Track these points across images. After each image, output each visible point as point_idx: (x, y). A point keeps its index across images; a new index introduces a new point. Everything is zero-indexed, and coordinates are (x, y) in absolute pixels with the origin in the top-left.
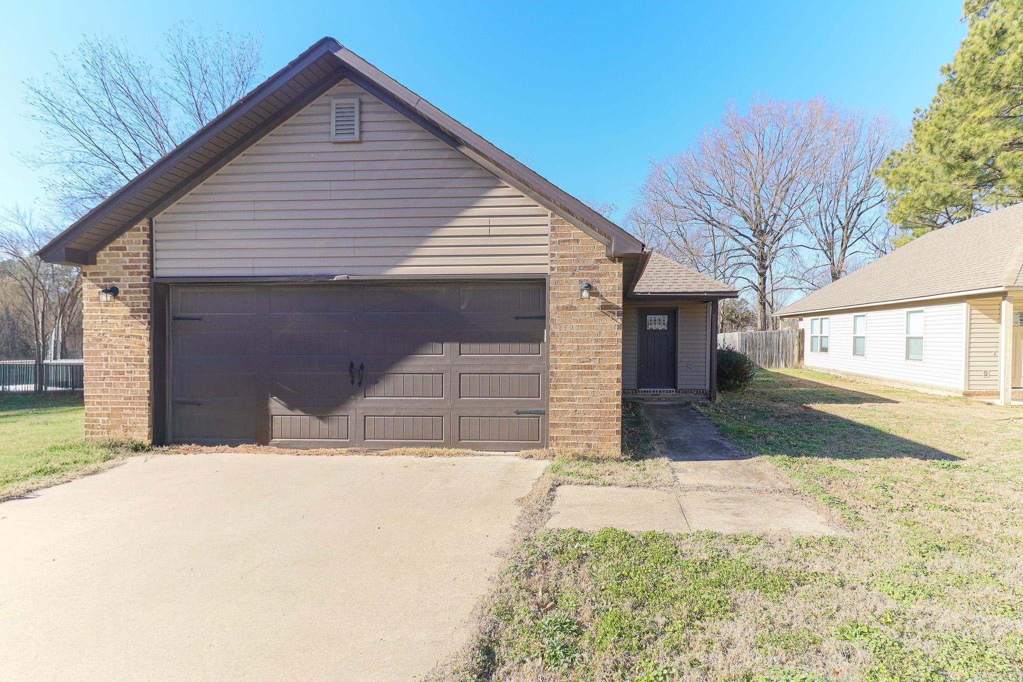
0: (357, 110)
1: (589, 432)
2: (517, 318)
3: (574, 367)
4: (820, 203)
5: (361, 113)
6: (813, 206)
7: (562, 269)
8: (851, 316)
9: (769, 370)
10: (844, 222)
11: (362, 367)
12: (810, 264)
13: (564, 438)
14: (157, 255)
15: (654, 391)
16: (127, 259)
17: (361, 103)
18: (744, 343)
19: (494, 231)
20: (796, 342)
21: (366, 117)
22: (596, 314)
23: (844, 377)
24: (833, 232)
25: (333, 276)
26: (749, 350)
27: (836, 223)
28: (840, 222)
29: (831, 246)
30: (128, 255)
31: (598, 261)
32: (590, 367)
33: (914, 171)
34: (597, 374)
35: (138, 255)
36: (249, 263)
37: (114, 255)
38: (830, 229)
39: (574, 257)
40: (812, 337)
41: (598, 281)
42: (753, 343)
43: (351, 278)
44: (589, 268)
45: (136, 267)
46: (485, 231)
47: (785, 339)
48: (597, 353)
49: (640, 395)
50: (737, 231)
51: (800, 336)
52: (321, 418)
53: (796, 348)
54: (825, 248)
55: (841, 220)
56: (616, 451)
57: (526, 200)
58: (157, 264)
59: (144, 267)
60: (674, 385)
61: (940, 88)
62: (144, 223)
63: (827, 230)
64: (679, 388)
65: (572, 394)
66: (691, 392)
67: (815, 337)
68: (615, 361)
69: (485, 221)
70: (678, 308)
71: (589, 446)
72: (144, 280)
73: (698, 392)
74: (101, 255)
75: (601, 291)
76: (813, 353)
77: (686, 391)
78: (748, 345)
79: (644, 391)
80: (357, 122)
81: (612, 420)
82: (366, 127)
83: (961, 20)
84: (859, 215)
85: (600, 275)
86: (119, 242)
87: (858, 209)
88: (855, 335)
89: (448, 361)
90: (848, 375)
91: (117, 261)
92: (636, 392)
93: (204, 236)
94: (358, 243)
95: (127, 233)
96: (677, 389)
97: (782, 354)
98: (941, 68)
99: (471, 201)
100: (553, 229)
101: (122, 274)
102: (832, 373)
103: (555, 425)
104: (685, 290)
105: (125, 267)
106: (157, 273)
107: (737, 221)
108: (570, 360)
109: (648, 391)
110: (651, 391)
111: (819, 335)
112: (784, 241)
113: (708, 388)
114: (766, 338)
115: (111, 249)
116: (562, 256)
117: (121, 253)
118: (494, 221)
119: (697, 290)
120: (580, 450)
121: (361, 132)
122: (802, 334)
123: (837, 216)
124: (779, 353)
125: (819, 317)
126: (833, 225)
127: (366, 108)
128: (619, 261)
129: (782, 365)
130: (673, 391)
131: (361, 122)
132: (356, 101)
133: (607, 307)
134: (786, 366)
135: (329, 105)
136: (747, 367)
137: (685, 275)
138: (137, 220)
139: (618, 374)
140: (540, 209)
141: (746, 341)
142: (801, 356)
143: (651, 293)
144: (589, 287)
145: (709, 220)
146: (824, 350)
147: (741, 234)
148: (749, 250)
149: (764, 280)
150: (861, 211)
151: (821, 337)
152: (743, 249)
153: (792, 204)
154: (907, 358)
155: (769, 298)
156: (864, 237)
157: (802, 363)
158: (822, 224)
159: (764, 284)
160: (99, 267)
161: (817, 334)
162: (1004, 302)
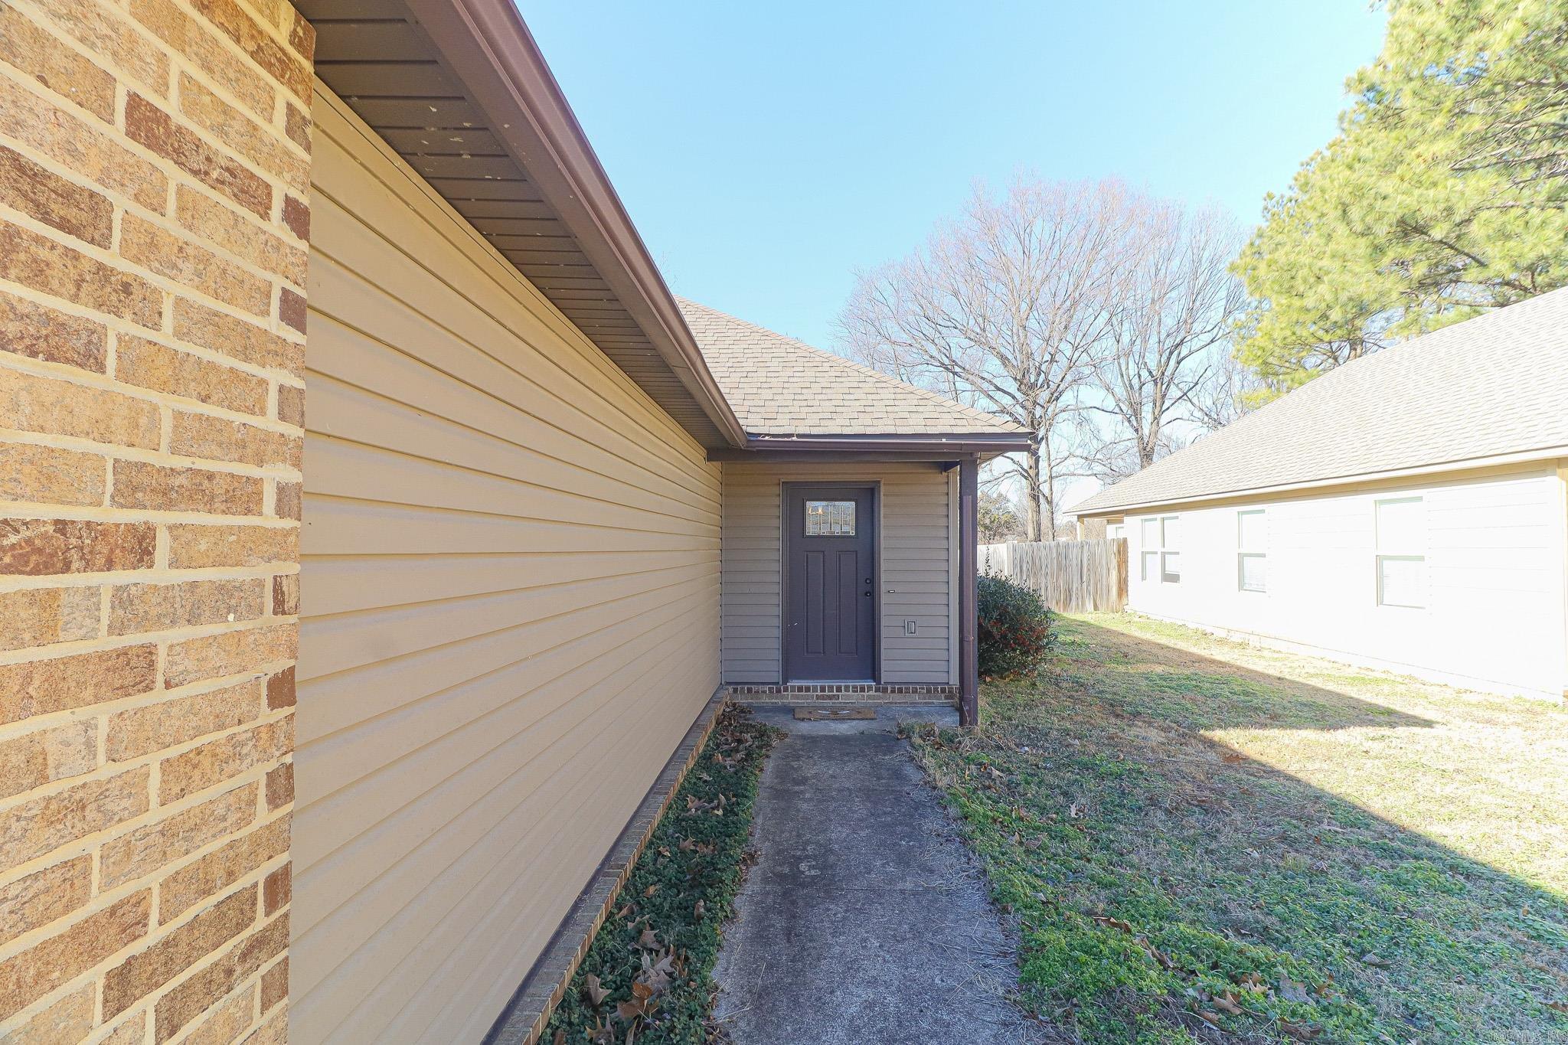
4: (1118, 342)
6: (1106, 347)
8: (1232, 512)
9: (1065, 614)
12: (1107, 436)
15: (823, 689)
18: (1018, 563)
20: (1114, 563)
23: (1219, 635)
24: (1141, 388)
26: (1027, 575)
27: (1144, 374)
28: (1150, 373)
29: (1137, 413)
38: (1135, 382)
40: (1144, 554)
42: (1033, 564)
47: (1092, 555)
49: (789, 699)
51: (1119, 552)
53: (1114, 574)
54: (1128, 414)
60: (874, 673)
64: (884, 678)
66: (915, 691)
67: (1148, 553)
70: (879, 482)
73: (931, 689)
76: (1145, 584)
77: (900, 689)
78: (1024, 568)
79: (800, 689)
87: (1176, 352)
88: (1241, 551)
90: (1230, 630)
92: (778, 691)
96: (879, 682)
97: (1089, 585)
98: (1345, 81)
104: (891, 430)
107: (993, 365)
109: (808, 689)
110: (815, 689)
111: (1159, 550)
113: (954, 680)
114: (1059, 554)
119: (921, 430)
122: (1122, 547)
124: (1082, 582)
126: (1140, 376)
129: (1090, 606)
130: (870, 688)
134: (1096, 608)
136: (1040, 623)
137: (893, 397)
141: (1021, 560)
142: (1123, 588)
143: (798, 436)
145: (951, 367)
146: (1171, 578)
147: (999, 389)
148: (1011, 415)
149: (1037, 461)
150: (1182, 356)
151: (1164, 554)
152: (1002, 412)
153: (1078, 340)
154: (1380, 601)
155: (1045, 488)
156: (1185, 397)
157: (1124, 601)
158: (1122, 376)
159: (1037, 467)
161: (1153, 547)
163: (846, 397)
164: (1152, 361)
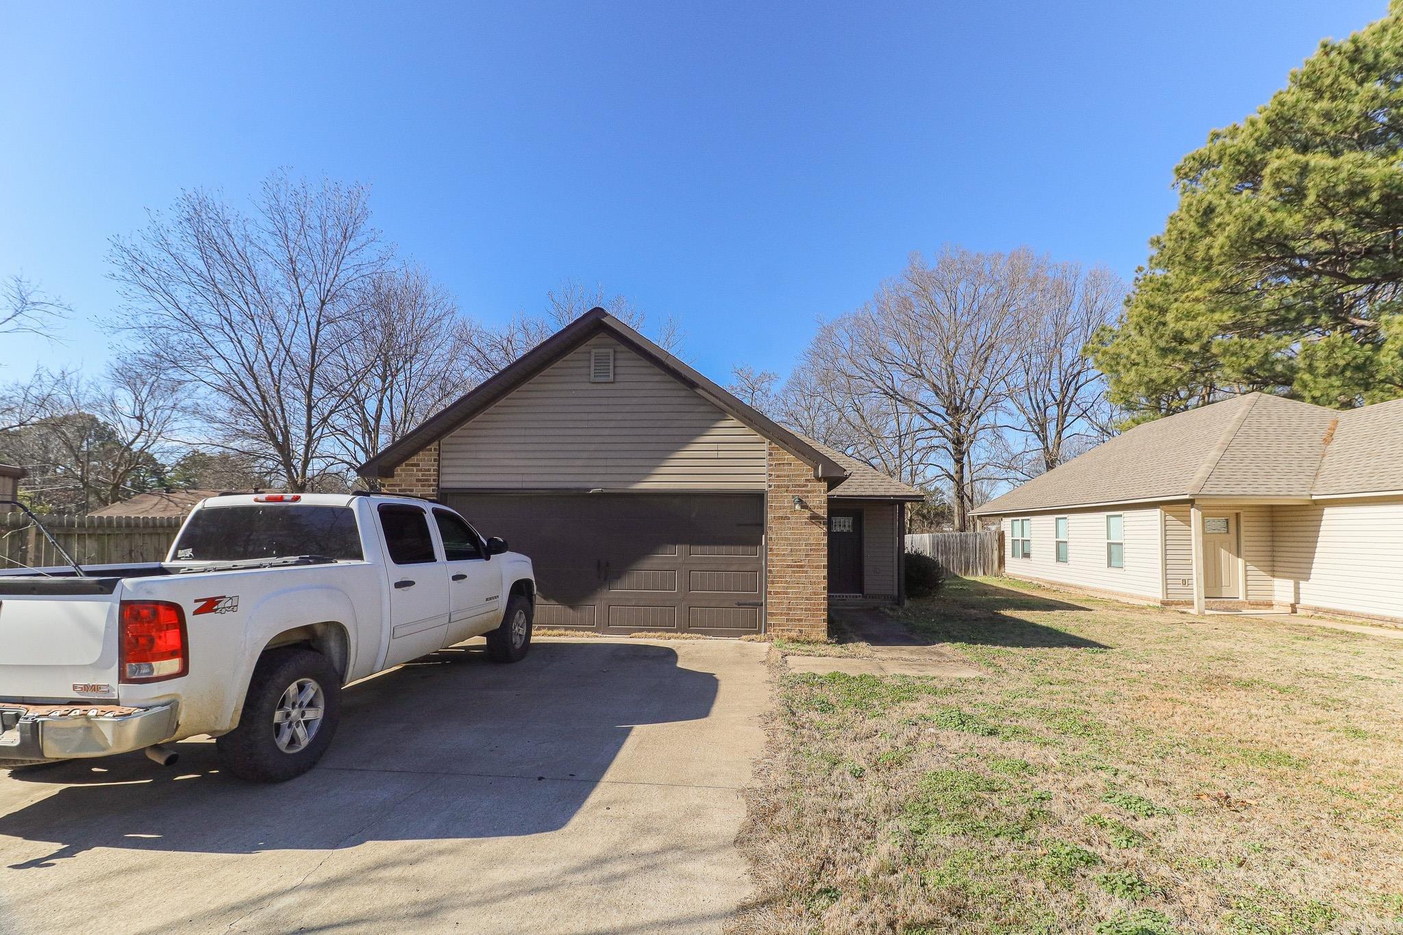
0: (612, 358)
1: (800, 620)
2: (739, 525)
3: (788, 566)
4: (1028, 373)
5: (615, 359)
6: (1019, 379)
7: (778, 486)
8: (1052, 518)
9: (965, 578)
10: (1058, 397)
11: (607, 565)
12: (1018, 449)
13: (780, 625)
14: (443, 470)
15: (840, 597)
16: (420, 474)
17: (615, 352)
18: (936, 545)
19: (721, 454)
20: (996, 546)
21: (618, 363)
22: (806, 523)
23: (1047, 586)
24: (1046, 409)
25: (590, 489)
26: (942, 554)
27: (1049, 398)
28: (1054, 397)
29: (1043, 427)
30: (421, 470)
31: (807, 480)
32: (801, 566)
33: (1126, 352)
34: (806, 572)
35: (429, 470)
36: (519, 478)
37: (409, 470)
39: (788, 476)
40: (1013, 541)
41: (808, 497)
42: (945, 546)
43: (605, 491)
44: (799, 486)
45: (427, 480)
46: (714, 454)
47: (982, 543)
48: (807, 555)
50: (925, 408)
51: (999, 539)
52: (572, 607)
53: (996, 553)
54: (1037, 428)
55: (1055, 394)
56: (823, 636)
57: (747, 430)
58: (442, 478)
59: (434, 480)
60: (861, 590)
61: (1151, 260)
62: (434, 446)
63: (1038, 407)
64: (865, 593)
65: (787, 588)
66: (879, 598)
67: (1016, 540)
68: (821, 561)
69: (714, 447)
70: (866, 513)
71: (801, 631)
72: (433, 490)
73: (885, 596)
74: (398, 470)
75: (810, 505)
76: (1014, 559)
77: (873, 596)
78: (940, 549)
80: (611, 367)
81: (820, 610)
82: (619, 370)
83: (1173, 185)
84: (1077, 390)
85: (808, 492)
86: (414, 460)
87: (1075, 381)
88: (1058, 539)
89: (680, 560)
90: (1052, 583)
91: (411, 475)
93: (483, 455)
94: (610, 463)
95: (421, 453)
96: (863, 594)
97: (980, 559)
99: (702, 430)
100: (770, 454)
101: (416, 486)
102: (1035, 582)
103: (772, 614)
104: (872, 494)
105: (418, 480)
106: (442, 485)
107: (927, 396)
108: (784, 561)
111: (1020, 538)
112: (983, 420)
113: (896, 593)
114: (961, 541)
115: (407, 465)
116: (778, 476)
117: (415, 469)
118: (721, 447)
119: (883, 494)
120: (794, 634)
121: (614, 375)
122: (1001, 536)
123: (1050, 390)
124: (976, 558)
125: (1020, 518)
127: (619, 356)
128: (824, 481)
129: (980, 572)
130: (860, 596)
131: (615, 367)
132: (611, 351)
133: (814, 518)
134: (984, 573)
135: (590, 353)
136: (938, 573)
138: (430, 442)
139: (825, 572)
140: (759, 437)
141: (938, 544)
142: (1001, 562)
144: (800, 501)
145: (892, 394)
146: (1026, 555)
147: (930, 411)
148: (941, 431)
149: (962, 467)
150: (1080, 383)
151: (1023, 541)
152: (934, 429)
153: (993, 376)
154: (1109, 565)
155: (967, 490)
156: (1084, 415)
157: (1002, 570)
158: (1031, 399)
159: (962, 472)
160: (396, 480)
161: (1018, 536)
162: (1192, 510)
164: (1056, 387)
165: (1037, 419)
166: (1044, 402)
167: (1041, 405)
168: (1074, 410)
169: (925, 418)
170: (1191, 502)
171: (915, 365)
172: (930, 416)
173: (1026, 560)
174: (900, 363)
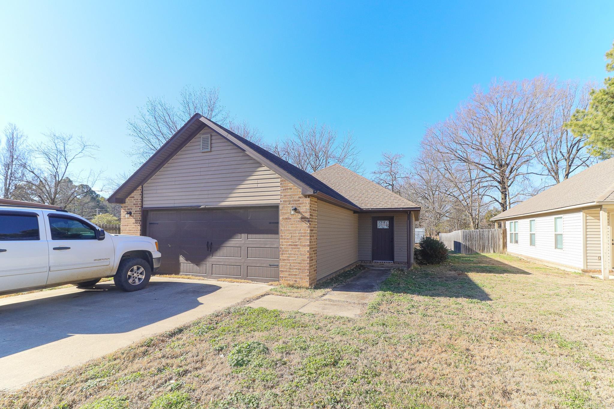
1: (296, 275)
2: (270, 223)
3: (290, 245)
5: (211, 140)
7: (285, 201)
8: (528, 220)
9: (482, 254)
10: (566, 155)
11: (211, 244)
13: (285, 277)
14: (144, 199)
15: (381, 262)
16: (135, 201)
17: (211, 136)
18: (465, 237)
19: (259, 186)
20: (501, 237)
21: (213, 142)
22: (299, 221)
23: (525, 259)
25: (200, 206)
26: (468, 241)
27: (560, 157)
29: (556, 172)
30: (135, 199)
31: (300, 197)
32: (296, 245)
34: (299, 248)
35: (138, 199)
36: (173, 202)
37: (131, 200)
39: (290, 196)
40: (511, 234)
41: (300, 207)
42: (471, 237)
43: (206, 207)
44: (296, 201)
45: (137, 204)
46: (256, 186)
47: (493, 235)
48: (299, 239)
49: (373, 264)
50: (484, 166)
51: (503, 233)
52: (197, 265)
53: (501, 240)
54: (553, 174)
55: (564, 154)
57: (271, 172)
58: (144, 203)
59: (140, 204)
60: (392, 259)
62: (140, 188)
63: (554, 161)
64: (395, 260)
65: (289, 257)
66: (402, 263)
68: (307, 243)
69: (256, 181)
70: (394, 216)
71: (296, 281)
72: (140, 209)
74: (127, 200)
75: (301, 211)
76: (511, 244)
77: (398, 263)
78: (467, 238)
80: (209, 144)
81: (306, 270)
82: (212, 145)
84: (578, 151)
85: (300, 204)
88: (531, 233)
89: (243, 242)
90: (528, 258)
91: (132, 202)
92: (371, 262)
93: (159, 191)
94: (210, 192)
95: (135, 191)
96: (394, 261)
97: (491, 244)
99: (251, 173)
100: (281, 184)
101: (133, 207)
102: (520, 257)
103: (282, 271)
105: (134, 204)
106: (144, 206)
108: (288, 242)
109: (377, 262)
110: (379, 262)
111: (514, 232)
114: (480, 234)
115: (130, 197)
116: (285, 196)
117: (133, 199)
118: (259, 181)
120: (291, 283)
121: (211, 148)
122: (505, 232)
123: (561, 152)
124: (489, 243)
125: (514, 221)
127: (213, 138)
128: (308, 197)
129: (492, 251)
130: (392, 263)
132: (209, 135)
133: (303, 218)
134: (494, 252)
135: (200, 138)
138: (138, 186)
140: (276, 175)
141: (466, 236)
142: (505, 245)
143: (371, 209)
144: (295, 209)
146: (517, 242)
148: (493, 178)
149: (506, 197)
150: (580, 147)
151: (515, 234)
153: (522, 146)
154: (556, 247)
156: (584, 164)
157: (505, 250)
158: (548, 158)
159: (505, 199)
160: (126, 204)
161: (513, 232)
162: (601, 212)
163: (383, 199)
164: (564, 150)
165: (553, 168)
166: (556, 158)
167: (555, 160)
168: (577, 162)
169: (484, 171)
170: (600, 207)
171: (478, 144)
172: (486, 170)
173: (516, 244)
174: (468, 143)
